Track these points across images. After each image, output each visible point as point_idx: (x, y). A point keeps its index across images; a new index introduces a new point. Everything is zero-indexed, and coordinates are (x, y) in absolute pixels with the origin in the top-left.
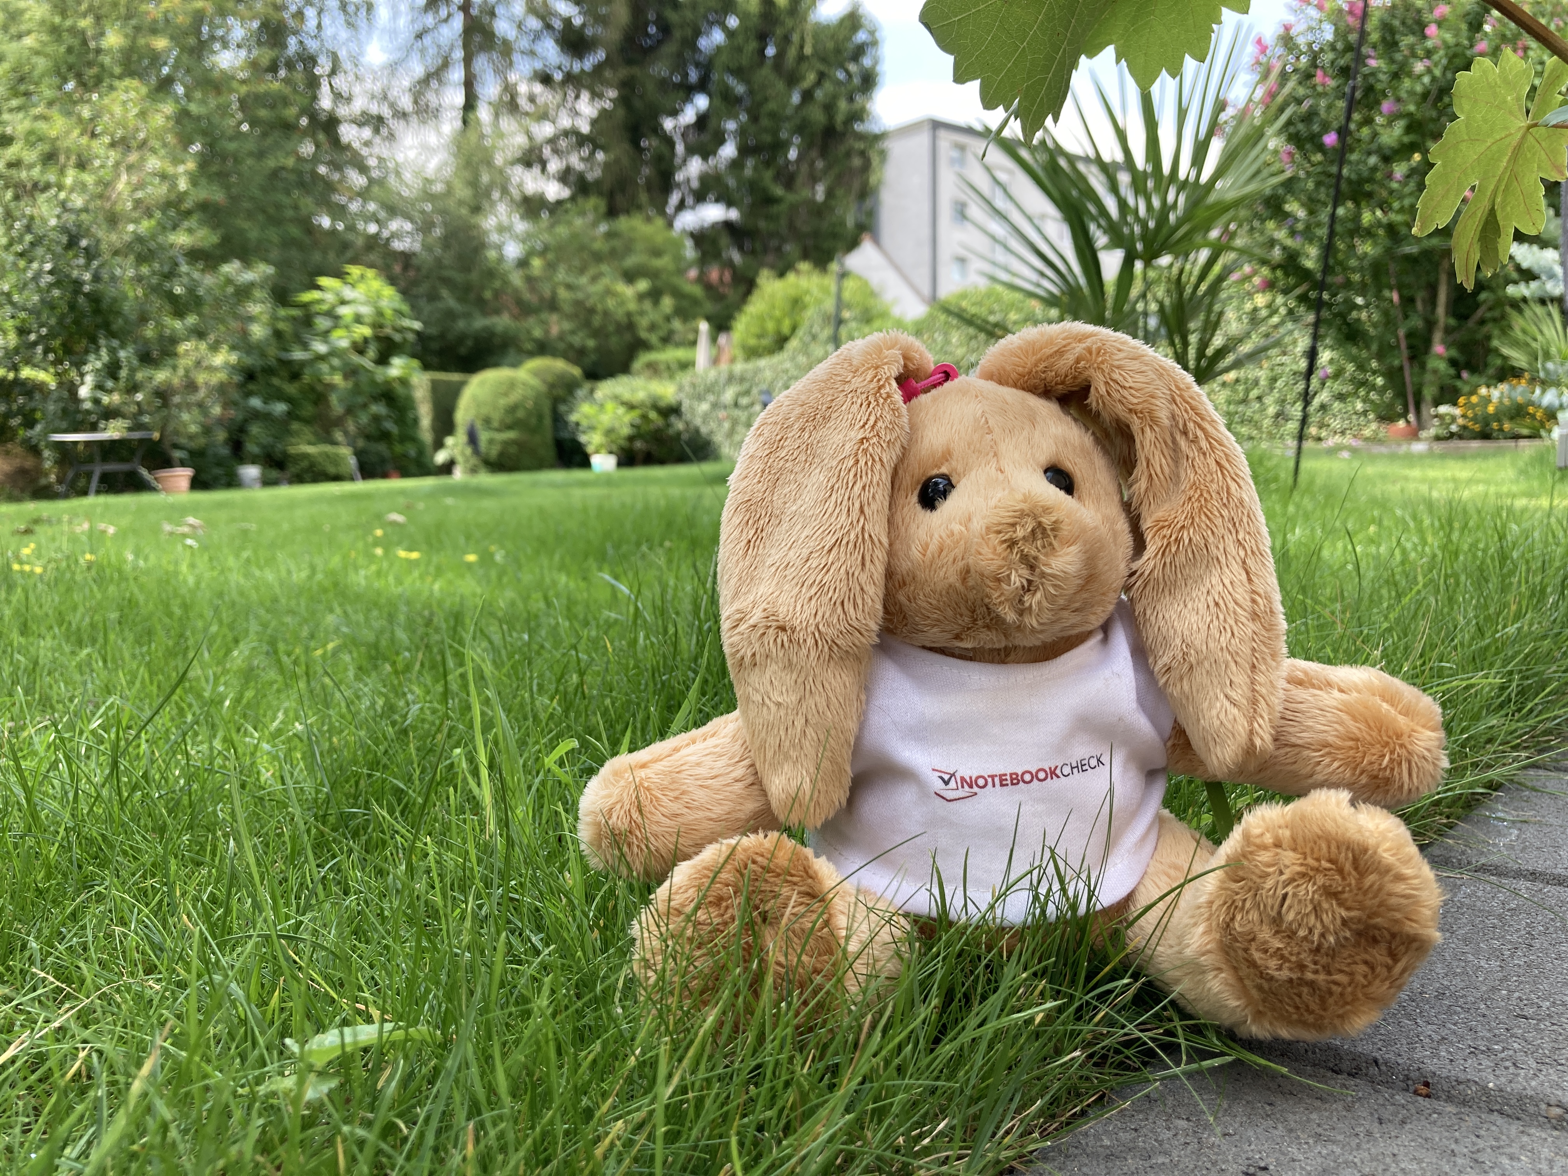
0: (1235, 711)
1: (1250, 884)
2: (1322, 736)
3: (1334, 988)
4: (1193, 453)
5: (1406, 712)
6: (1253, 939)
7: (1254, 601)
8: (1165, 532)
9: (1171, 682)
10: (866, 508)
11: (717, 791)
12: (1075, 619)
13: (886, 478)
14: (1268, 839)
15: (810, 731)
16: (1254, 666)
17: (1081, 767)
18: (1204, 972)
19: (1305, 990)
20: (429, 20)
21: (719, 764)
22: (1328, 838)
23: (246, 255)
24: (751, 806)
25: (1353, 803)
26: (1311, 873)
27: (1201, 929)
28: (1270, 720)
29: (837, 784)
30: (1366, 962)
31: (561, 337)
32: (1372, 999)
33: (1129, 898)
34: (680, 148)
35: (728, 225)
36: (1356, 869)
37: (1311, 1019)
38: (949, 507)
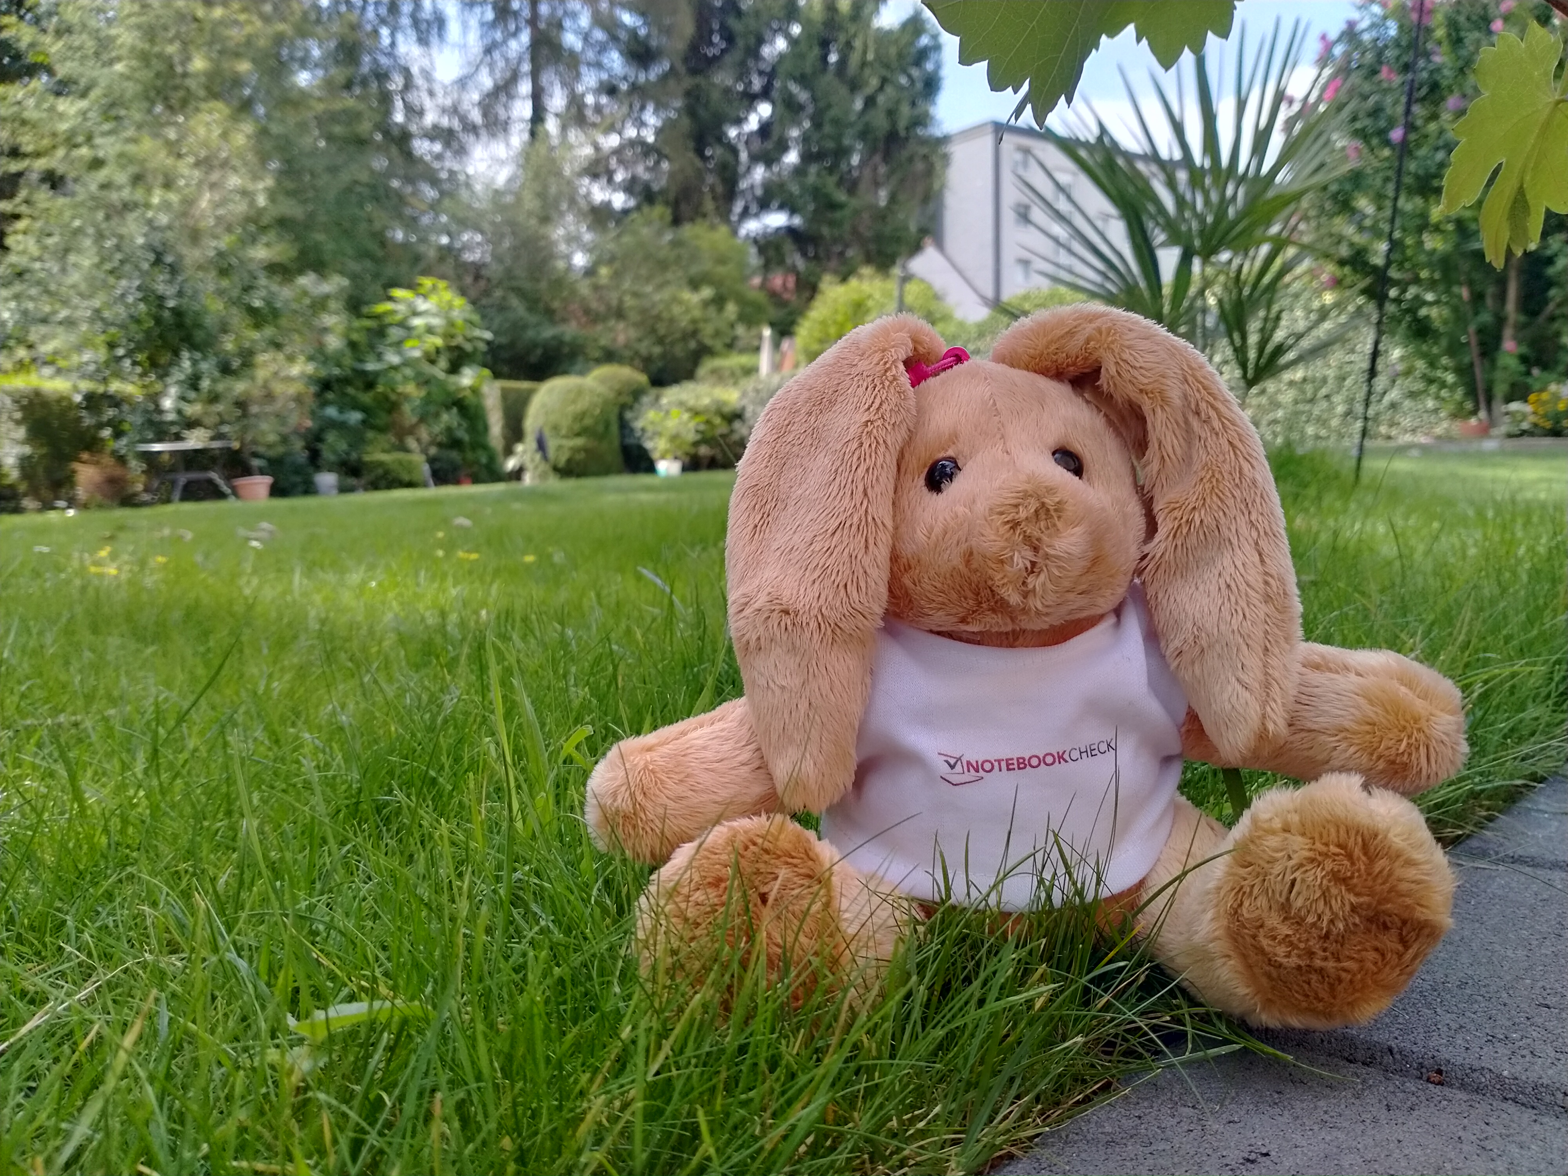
0: (1247, 694)
1: (1258, 869)
2: (1337, 721)
3: (1344, 975)
4: (1205, 433)
5: (1425, 695)
6: (1262, 926)
7: (1266, 583)
8: (1177, 514)
9: (1182, 666)
10: (869, 491)
11: (723, 774)
12: (1082, 601)
13: (891, 461)
14: (1277, 824)
15: (814, 715)
16: (1267, 649)
17: (1090, 752)
18: (1213, 960)
19: (1314, 977)
20: (498, 35)
21: (725, 748)
22: (1337, 822)
24: (757, 790)
25: (1366, 787)
26: (1320, 858)
27: (1209, 915)
28: (1284, 704)
29: (842, 768)
30: (1376, 949)
31: (628, 345)
32: (1382, 986)
33: (1141, 884)
34: (744, 156)
35: (791, 231)
36: (1365, 854)
37: (1320, 1006)
38: (954, 489)
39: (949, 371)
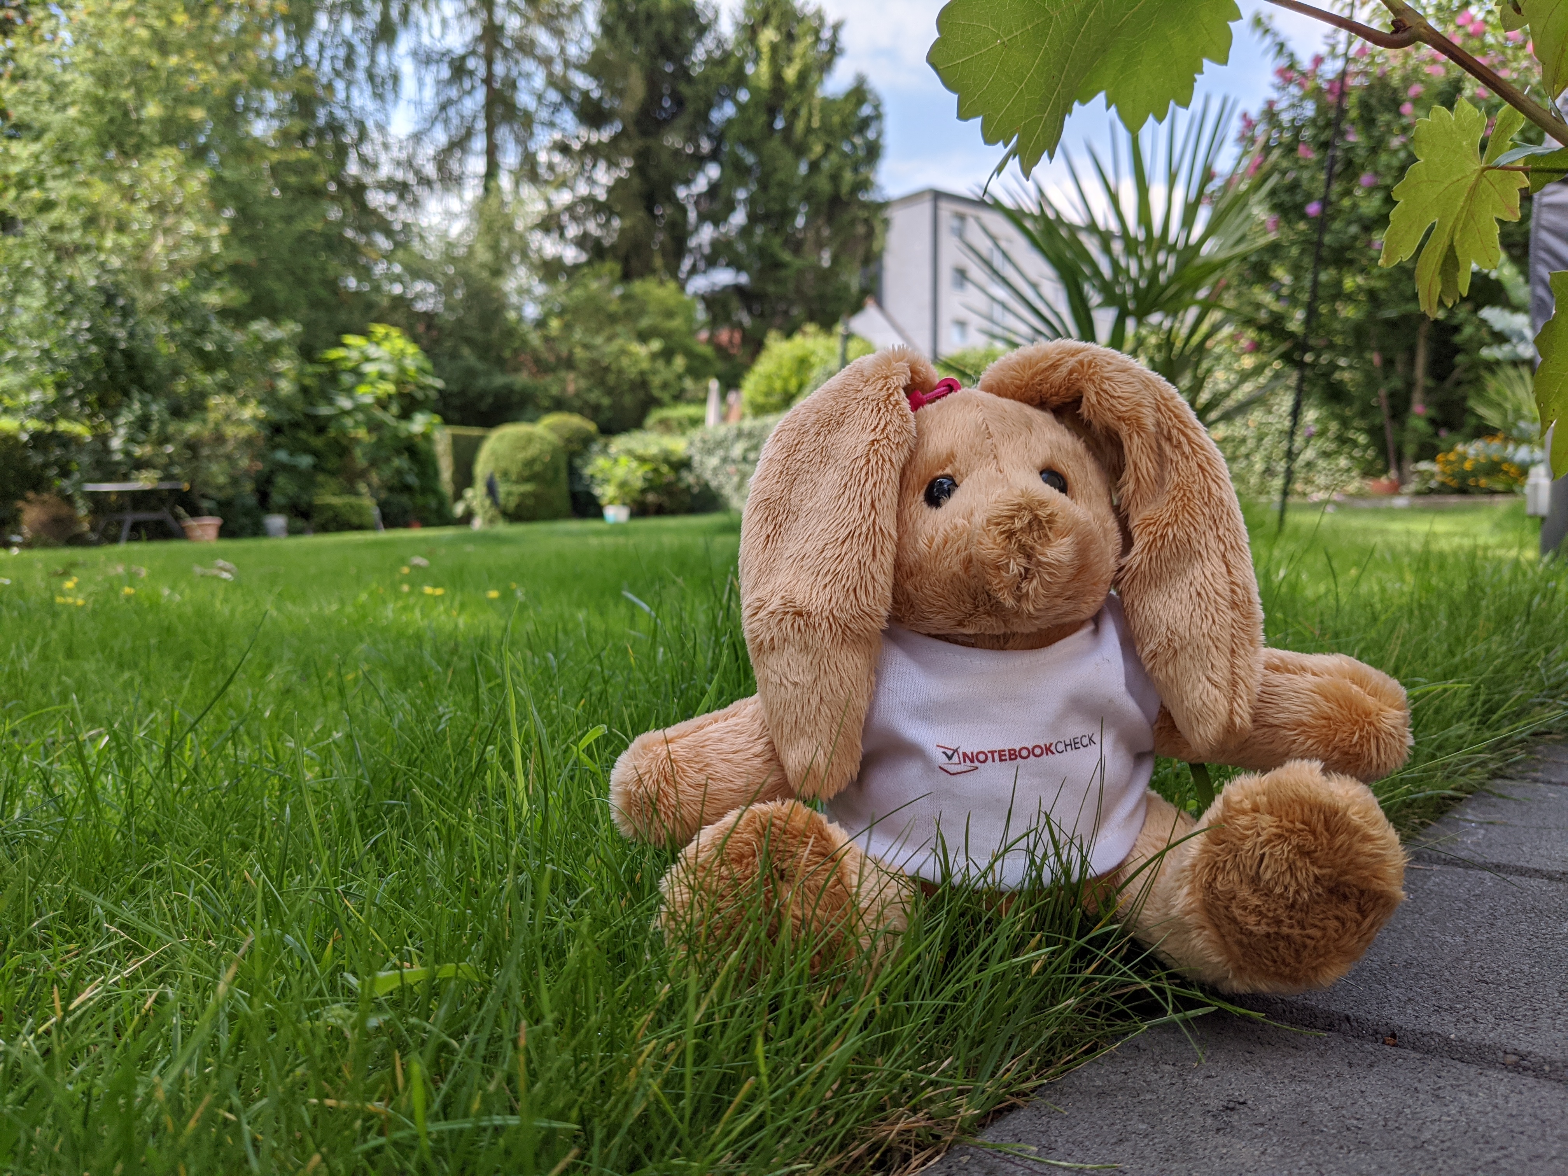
0: (1216, 692)
1: (1231, 846)
2: (1297, 717)
3: (1308, 941)
4: (1177, 457)
5: (1375, 693)
7: (1233, 591)
8: (1151, 528)
9: (1157, 667)
11: (738, 764)
12: (1068, 606)
13: (895, 476)
14: (1247, 805)
15: (824, 709)
16: (1233, 651)
17: (1074, 744)
18: (1188, 931)
19: (1281, 944)
20: (453, 92)
21: (741, 740)
22: (1301, 802)
23: (275, 315)
24: (769, 779)
25: (1325, 771)
26: (1286, 834)
27: (1185, 890)
28: (1249, 701)
29: (849, 757)
30: (1337, 918)
31: (577, 395)
32: (1343, 952)
33: (1121, 866)
34: (692, 215)
35: (738, 289)
36: (1327, 830)
37: (1287, 971)
38: (954, 503)
39: (942, 399)
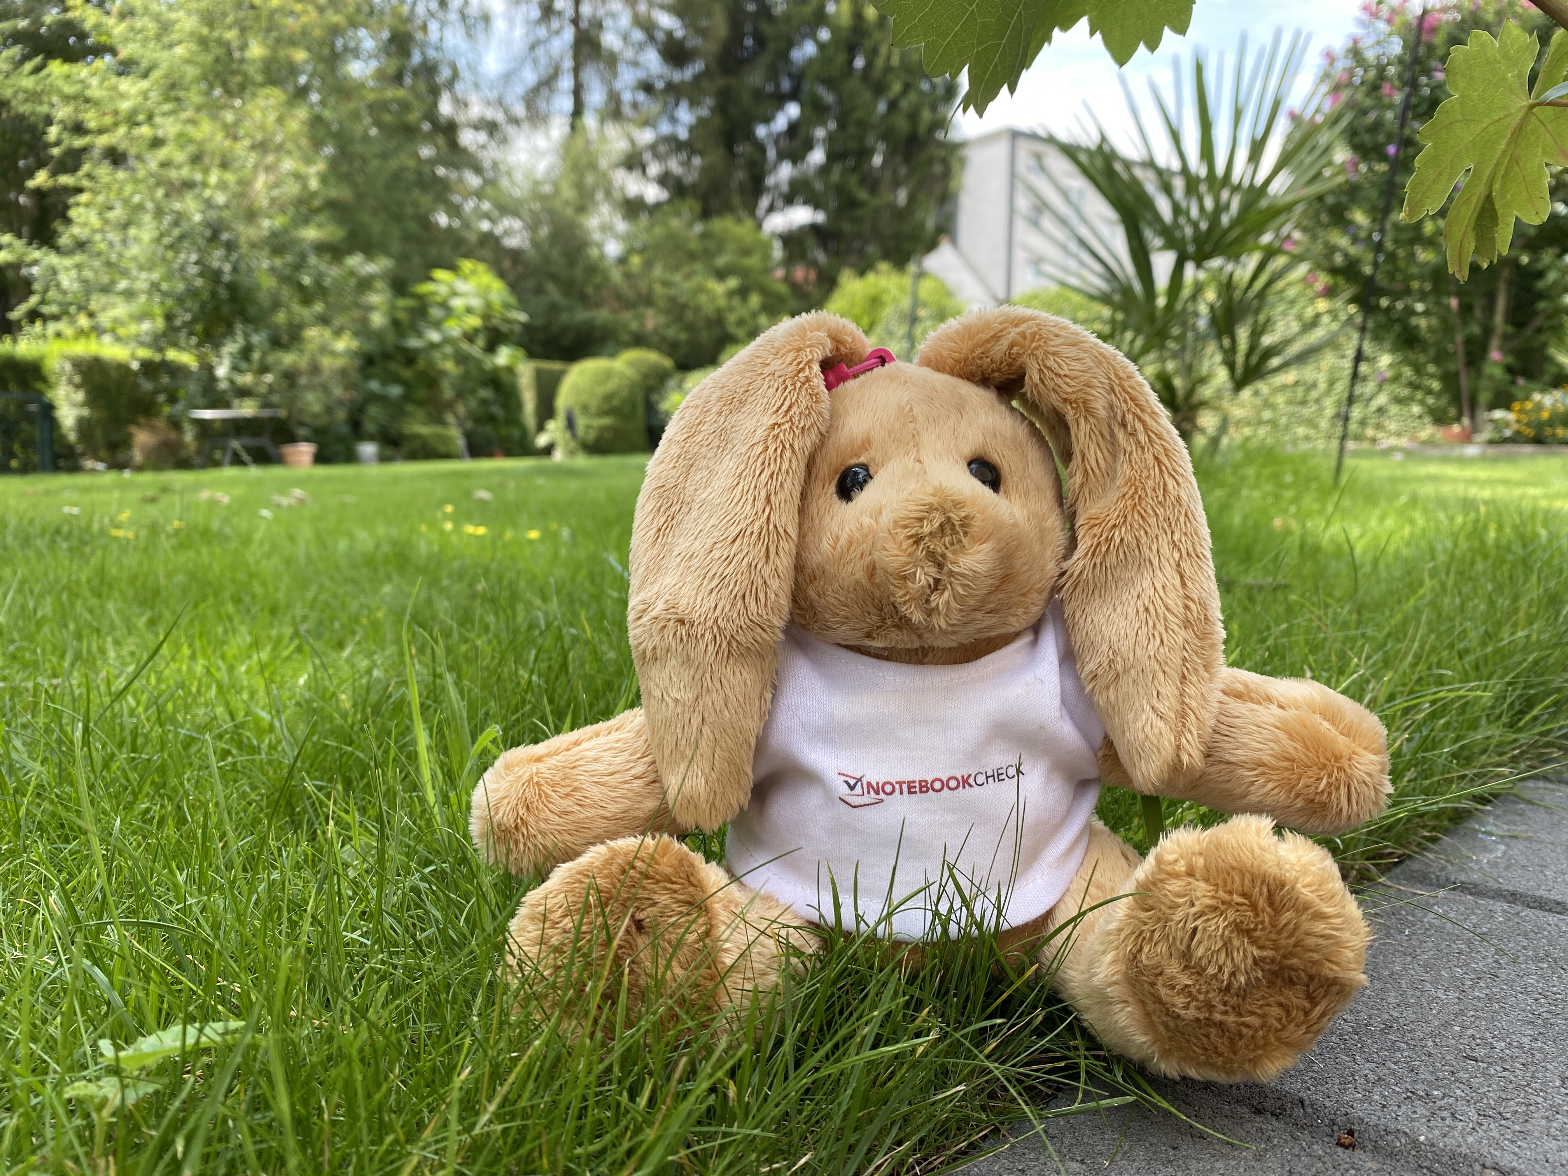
0: (1161, 724)
1: (1160, 915)
2: (1257, 755)
3: (1245, 1030)
4: (1130, 446)
5: (1349, 732)
6: (1161, 974)
7: (1187, 607)
8: (1097, 530)
9: (1097, 690)
10: (772, 497)
11: (613, 788)
12: (992, 620)
14: (1181, 867)
15: (706, 730)
16: (1184, 677)
17: (997, 776)
18: (1111, 1003)
19: (1213, 1031)
21: (618, 760)
22: (1242, 871)
24: (651, 804)
25: (1278, 830)
26: (1223, 907)
27: (1109, 957)
28: (1199, 736)
29: (735, 786)
30: (1280, 1005)
32: (1287, 1044)
33: (1049, 914)
36: (1271, 904)
37: (1219, 1061)
38: (865, 498)
39: (868, 374)
